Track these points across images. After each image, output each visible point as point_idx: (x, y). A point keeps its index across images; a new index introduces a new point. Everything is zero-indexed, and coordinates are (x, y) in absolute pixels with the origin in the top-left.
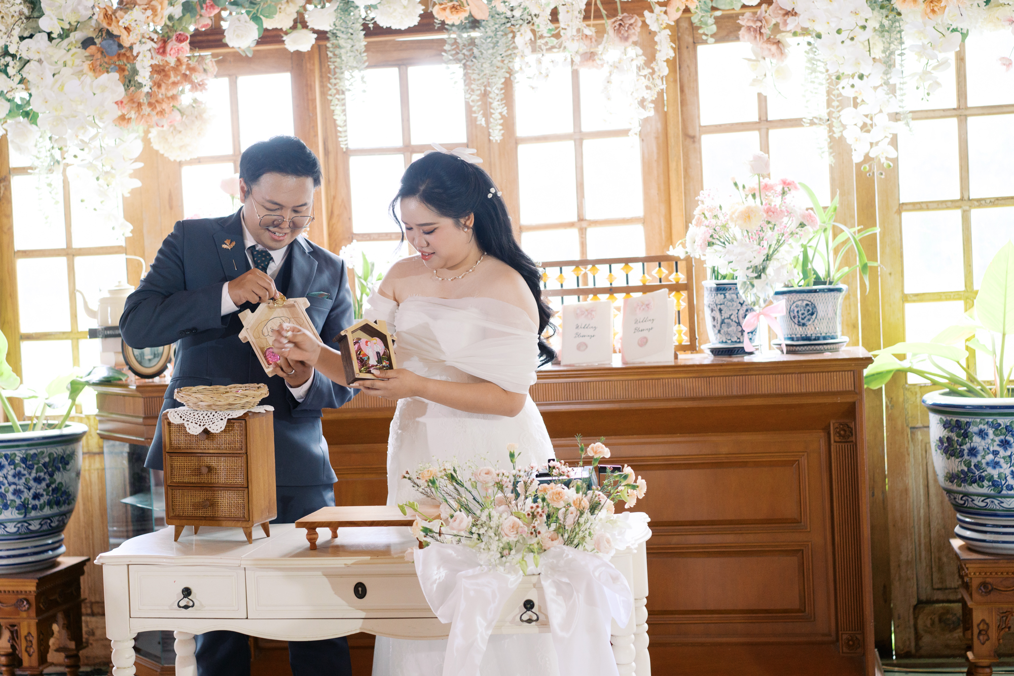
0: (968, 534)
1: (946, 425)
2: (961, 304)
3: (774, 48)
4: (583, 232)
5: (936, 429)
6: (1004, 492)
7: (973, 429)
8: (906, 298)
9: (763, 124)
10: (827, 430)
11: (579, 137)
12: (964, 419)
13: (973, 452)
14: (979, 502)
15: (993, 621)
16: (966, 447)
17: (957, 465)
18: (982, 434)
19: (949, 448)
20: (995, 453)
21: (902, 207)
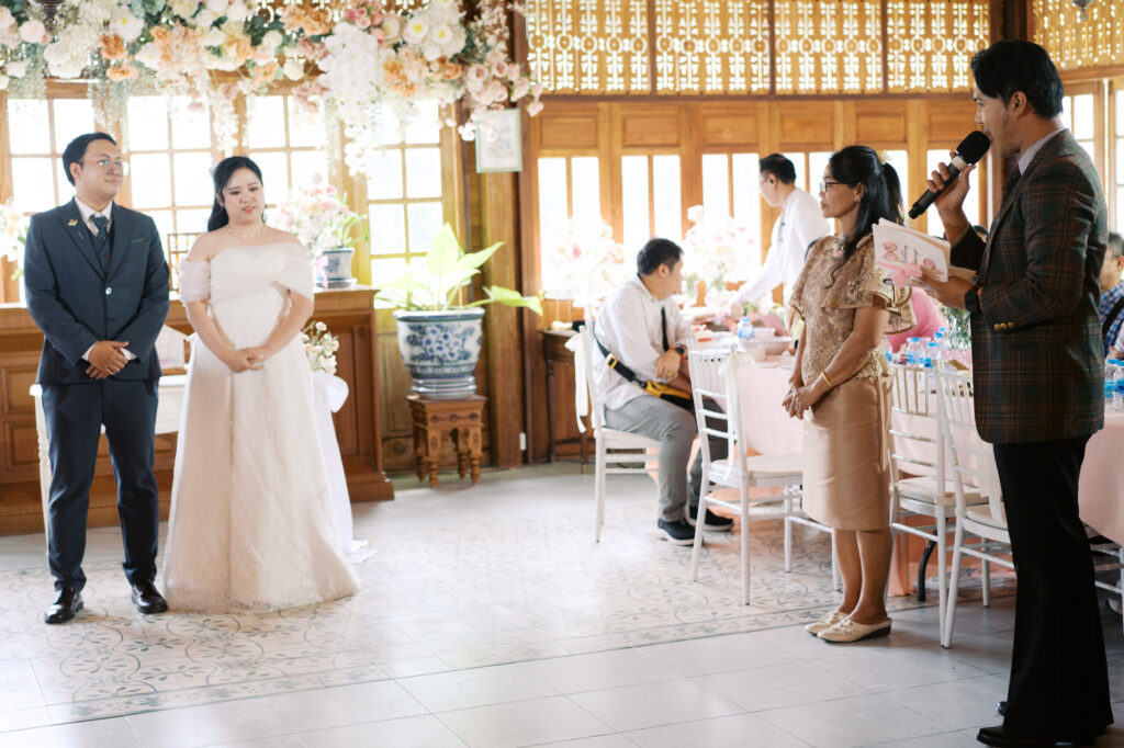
0: (422, 389)
1: (412, 328)
2: (403, 260)
3: (312, 107)
4: (174, 213)
5: (404, 331)
6: (446, 364)
7: (428, 329)
8: (372, 257)
9: (288, 149)
10: (352, 331)
11: (171, 152)
12: (423, 324)
13: (429, 342)
14: (430, 371)
15: (439, 437)
16: (424, 340)
17: (417, 351)
18: (433, 332)
19: (412, 341)
20: (441, 342)
21: (370, 202)
